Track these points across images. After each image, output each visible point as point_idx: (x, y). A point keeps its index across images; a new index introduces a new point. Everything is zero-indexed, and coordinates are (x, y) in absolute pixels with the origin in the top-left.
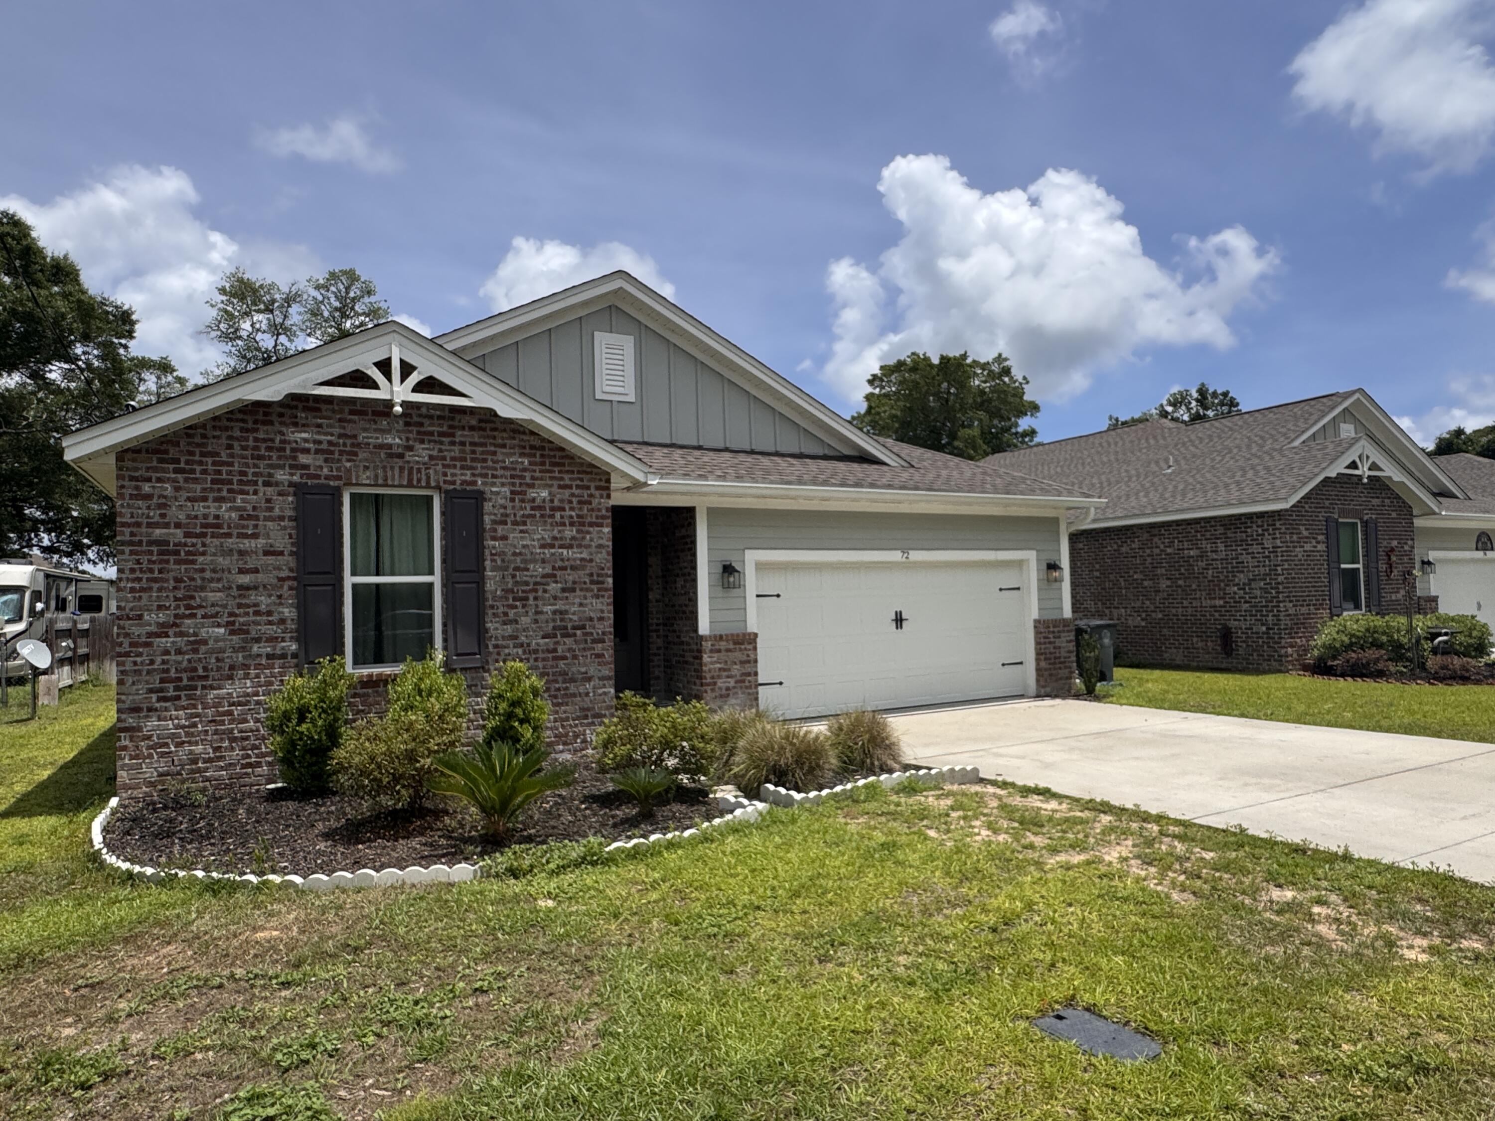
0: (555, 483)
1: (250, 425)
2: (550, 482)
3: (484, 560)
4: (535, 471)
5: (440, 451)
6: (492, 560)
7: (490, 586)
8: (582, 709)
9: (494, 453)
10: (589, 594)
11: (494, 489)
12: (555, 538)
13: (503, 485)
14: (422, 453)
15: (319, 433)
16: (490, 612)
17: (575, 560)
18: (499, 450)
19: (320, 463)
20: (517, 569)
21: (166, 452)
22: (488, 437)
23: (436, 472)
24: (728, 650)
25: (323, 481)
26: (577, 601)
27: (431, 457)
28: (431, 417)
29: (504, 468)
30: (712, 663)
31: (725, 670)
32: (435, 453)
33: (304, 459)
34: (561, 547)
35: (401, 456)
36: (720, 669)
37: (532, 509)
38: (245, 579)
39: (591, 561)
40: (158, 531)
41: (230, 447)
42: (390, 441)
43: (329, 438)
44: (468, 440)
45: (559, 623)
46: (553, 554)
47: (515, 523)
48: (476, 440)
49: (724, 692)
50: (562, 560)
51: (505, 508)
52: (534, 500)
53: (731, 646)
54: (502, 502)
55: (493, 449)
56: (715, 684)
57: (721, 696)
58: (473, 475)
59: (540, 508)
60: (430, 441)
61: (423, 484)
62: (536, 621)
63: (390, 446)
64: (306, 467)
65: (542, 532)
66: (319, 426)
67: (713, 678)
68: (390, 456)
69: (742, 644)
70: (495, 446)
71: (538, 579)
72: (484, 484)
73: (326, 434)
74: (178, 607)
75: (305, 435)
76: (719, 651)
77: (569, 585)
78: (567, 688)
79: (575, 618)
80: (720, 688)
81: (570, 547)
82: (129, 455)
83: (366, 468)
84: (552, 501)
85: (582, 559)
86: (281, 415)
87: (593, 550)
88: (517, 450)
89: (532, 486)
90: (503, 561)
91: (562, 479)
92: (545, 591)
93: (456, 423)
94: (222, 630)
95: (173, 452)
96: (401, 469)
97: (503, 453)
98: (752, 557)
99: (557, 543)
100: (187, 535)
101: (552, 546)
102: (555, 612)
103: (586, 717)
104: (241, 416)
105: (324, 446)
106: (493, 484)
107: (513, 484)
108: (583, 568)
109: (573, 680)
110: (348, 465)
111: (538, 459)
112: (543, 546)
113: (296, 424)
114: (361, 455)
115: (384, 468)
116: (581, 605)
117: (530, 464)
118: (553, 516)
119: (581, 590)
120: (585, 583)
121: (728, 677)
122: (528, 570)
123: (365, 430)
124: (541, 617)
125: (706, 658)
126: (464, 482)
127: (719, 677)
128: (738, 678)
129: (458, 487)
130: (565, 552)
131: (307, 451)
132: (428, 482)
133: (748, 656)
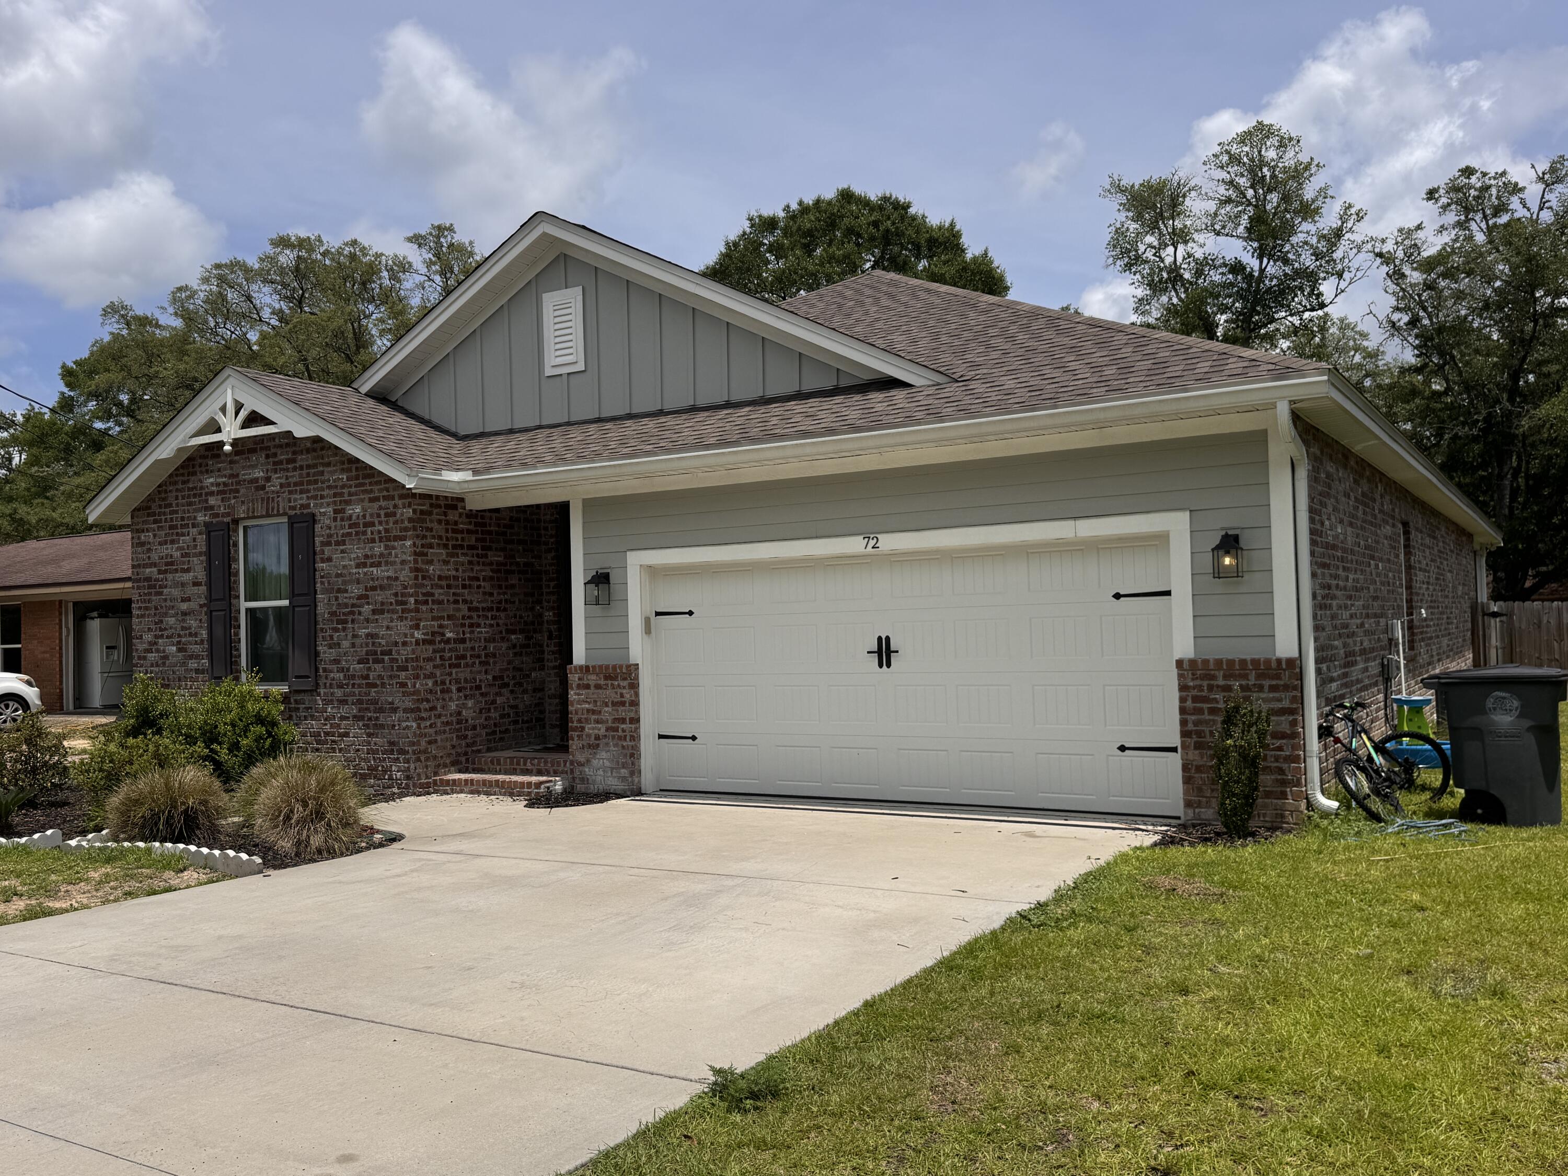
0: (367, 496)
1: (186, 478)
2: (362, 497)
3: (315, 583)
4: (351, 486)
5: (287, 478)
6: (322, 583)
7: (321, 608)
9: (322, 473)
10: (395, 616)
11: (322, 510)
12: (366, 556)
13: (328, 505)
14: (277, 480)
15: (219, 476)
16: (320, 635)
17: (383, 578)
18: (326, 469)
19: (219, 503)
20: (339, 591)
21: (150, 508)
22: (318, 457)
23: (283, 499)
24: (598, 687)
25: (220, 519)
26: (385, 623)
27: (282, 485)
28: (281, 446)
29: (329, 487)
30: (579, 702)
31: (594, 712)
32: (283, 481)
33: (212, 501)
34: (371, 566)
35: (263, 487)
36: (588, 711)
37: (350, 527)
38: (184, 606)
39: (397, 579)
40: (148, 570)
41: (177, 498)
42: (257, 475)
43: (224, 479)
44: (305, 463)
45: (371, 648)
46: (365, 574)
47: (338, 543)
48: (310, 462)
49: (592, 741)
50: (373, 579)
51: (330, 528)
52: (350, 518)
53: (602, 682)
54: (328, 522)
55: (321, 469)
56: (583, 729)
57: (590, 746)
58: (308, 498)
59: (355, 525)
60: (281, 470)
61: (275, 512)
62: (353, 645)
63: (256, 480)
64: (212, 508)
65: (357, 550)
66: (219, 470)
67: (579, 721)
68: (257, 489)
69: (615, 679)
70: (324, 465)
71: (355, 601)
72: (316, 505)
73: (222, 477)
75: (212, 480)
76: (587, 687)
77: (378, 607)
78: (377, 718)
79: (383, 642)
80: (589, 736)
81: (379, 565)
82: (136, 513)
83: (243, 502)
84: (364, 516)
85: (389, 578)
86: (200, 466)
87: (399, 566)
88: (339, 467)
89: (348, 503)
90: (329, 583)
91: (371, 491)
92: (360, 613)
93: (297, 449)
94: (174, 648)
95: (155, 508)
96: (263, 499)
97: (328, 472)
98: (636, 560)
99: (369, 561)
100: (160, 572)
101: (364, 565)
102: (368, 635)
104: (181, 471)
105: (221, 488)
106: (321, 505)
107: (335, 502)
108: (390, 587)
109: (381, 710)
110: (233, 501)
111: (354, 473)
112: (358, 566)
113: (207, 471)
114: (242, 491)
115: (253, 501)
116: (388, 628)
117: (348, 479)
118: (364, 533)
119: (388, 612)
120: (391, 603)
121: (597, 722)
122: (346, 591)
123: (244, 468)
124: (358, 641)
125: (571, 692)
126: (302, 505)
127: (587, 721)
128: (610, 724)
129: (298, 512)
130: (374, 570)
131: (212, 494)
132: (278, 511)
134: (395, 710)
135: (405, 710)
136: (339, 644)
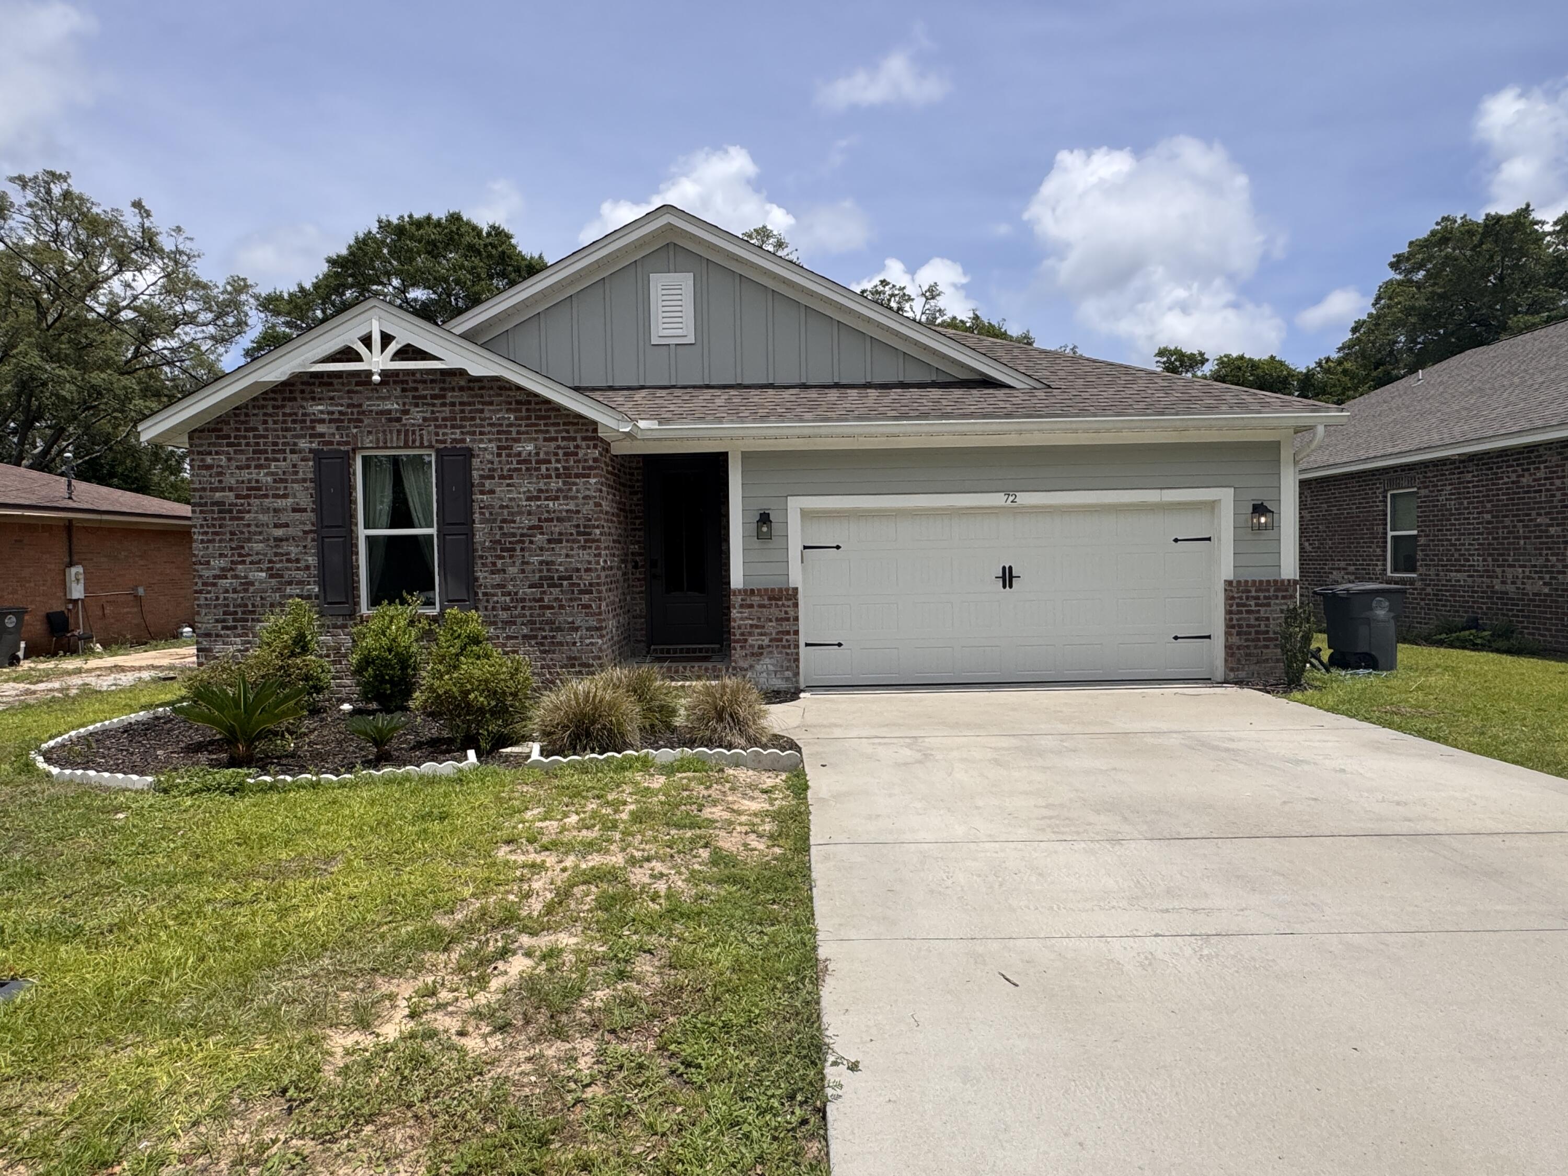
0: (541, 436)
1: (279, 403)
2: (534, 436)
3: (472, 513)
4: (520, 425)
5: (433, 412)
6: (482, 514)
7: (478, 537)
8: (570, 658)
9: (482, 411)
10: (575, 546)
11: (482, 446)
12: (540, 491)
13: (490, 441)
14: (417, 416)
15: (331, 405)
16: (479, 562)
17: (560, 511)
18: (486, 408)
19: (333, 430)
20: (504, 521)
21: (221, 430)
22: (476, 396)
23: (429, 433)
24: (761, 606)
25: (335, 447)
26: (564, 552)
27: (425, 419)
28: (425, 382)
29: (491, 425)
30: (742, 619)
31: (757, 627)
32: (428, 415)
33: (320, 428)
34: (547, 499)
35: (399, 420)
36: (751, 626)
37: (519, 462)
38: (279, 532)
39: (578, 512)
40: (217, 494)
41: (265, 422)
42: (389, 407)
43: (340, 408)
44: (457, 400)
45: (545, 573)
46: (539, 506)
47: (502, 477)
48: (465, 399)
49: (756, 650)
50: (548, 512)
51: (492, 463)
52: (519, 454)
53: (766, 602)
54: (489, 457)
55: (481, 407)
56: (746, 640)
57: (753, 654)
58: (462, 433)
59: (525, 461)
60: (424, 404)
61: (418, 444)
62: (523, 571)
63: (389, 412)
64: (322, 435)
65: (528, 485)
66: (332, 398)
67: (742, 634)
68: (390, 420)
69: (780, 599)
70: (483, 403)
71: (525, 531)
72: (472, 441)
73: (336, 405)
74: (233, 555)
75: (320, 408)
76: (751, 606)
77: (556, 536)
78: (553, 637)
79: (562, 568)
80: (752, 646)
81: (557, 498)
82: (196, 435)
83: (370, 433)
84: (537, 454)
85: (567, 511)
86: (302, 392)
87: (581, 501)
88: (504, 407)
89: (517, 440)
90: (491, 514)
91: (547, 432)
92: (531, 542)
93: (447, 386)
94: (264, 574)
95: (226, 430)
96: (399, 432)
97: (490, 410)
98: (795, 504)
99: (543, 496)
100: (238, 497)
101: (538, 499)
102: (541, 563)
103: (573, 666)
104: (272, 395)
105: (336, 416)
106: (481, 441)
107: (500, 440)
108: (569, 519)
109: (559, 629)
110: (355, 431)
111: (524, 414)
112: (529, 499)
113: (313, 399)
114: (366, 422)
115: (384, 432)
116: (567, 556)
117: (516, 419)
118: (538, 469)
119: (567, 541)
120: (572, 534)
121: (761, 635)
122: (514, 522)
123: (369, 399)
124: (528, 568)
125: (734, 613)
126: (454, 440)
127: (750, 634)
128: (774, 636)
129: (449, 445)
130: (551, 504)
131: (322, 421)
132: (422, 443)
133: (786, 613)
134: (577, 629)
135: (588, 629)
136: (504, 571)
